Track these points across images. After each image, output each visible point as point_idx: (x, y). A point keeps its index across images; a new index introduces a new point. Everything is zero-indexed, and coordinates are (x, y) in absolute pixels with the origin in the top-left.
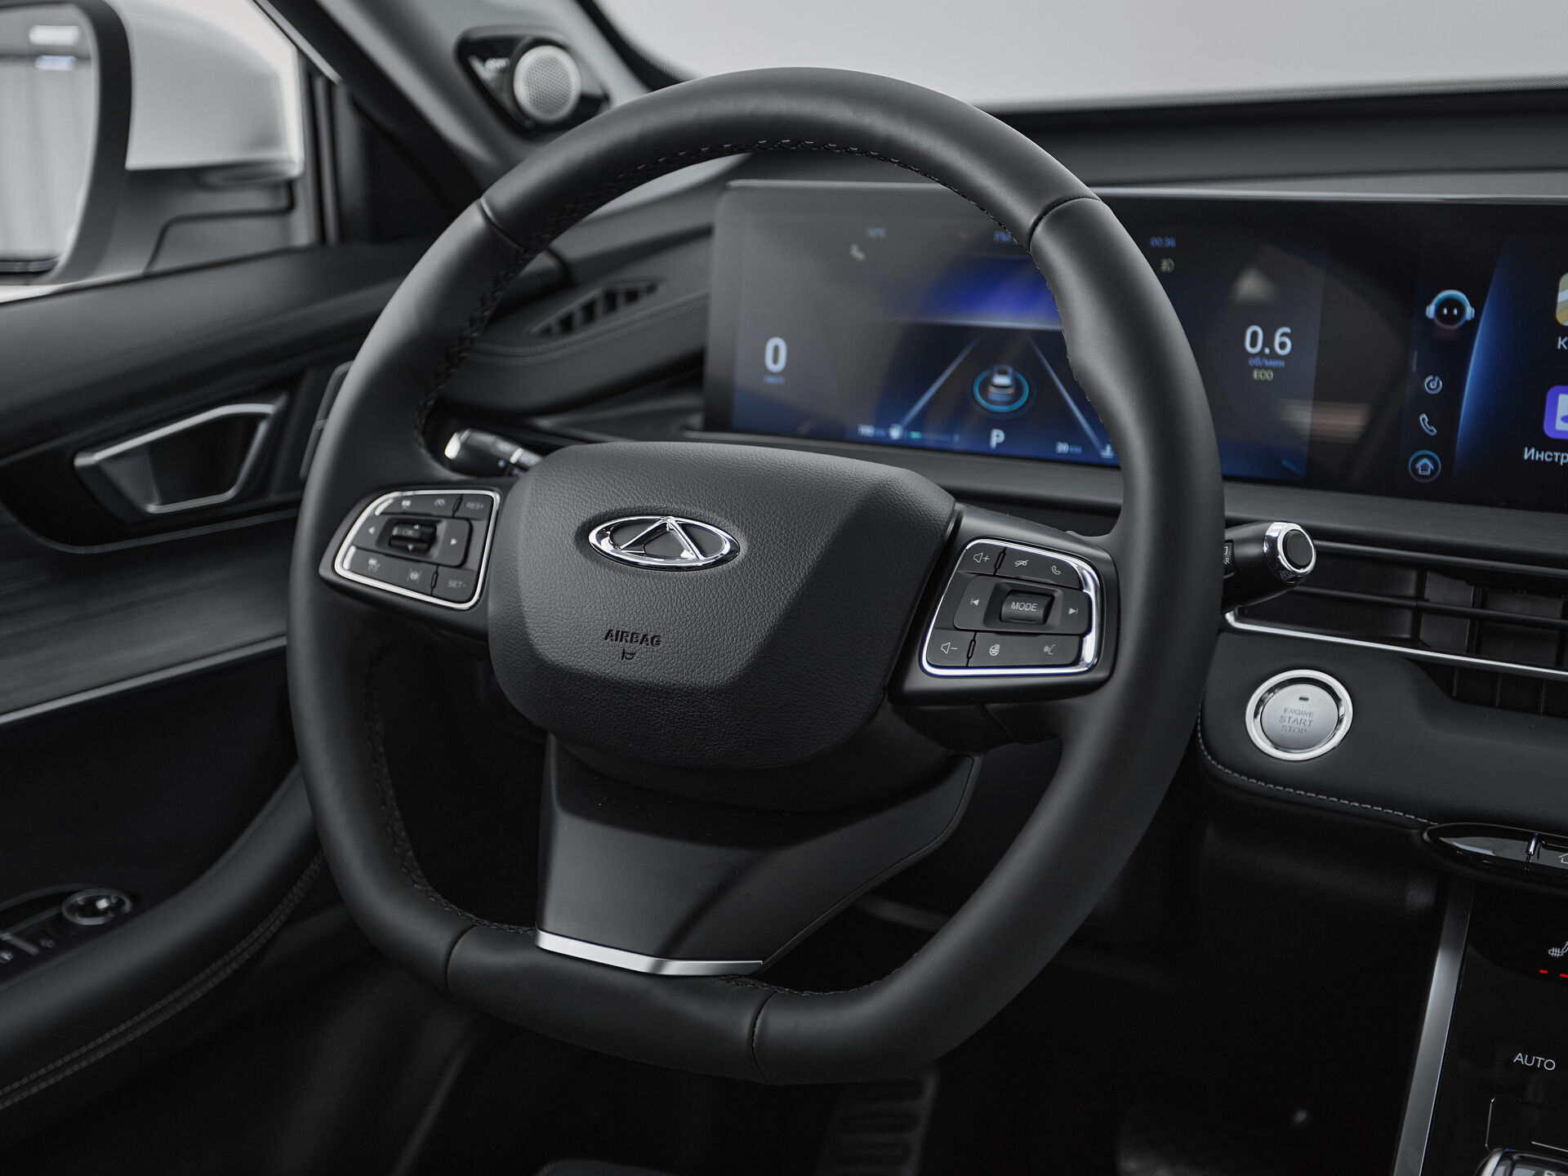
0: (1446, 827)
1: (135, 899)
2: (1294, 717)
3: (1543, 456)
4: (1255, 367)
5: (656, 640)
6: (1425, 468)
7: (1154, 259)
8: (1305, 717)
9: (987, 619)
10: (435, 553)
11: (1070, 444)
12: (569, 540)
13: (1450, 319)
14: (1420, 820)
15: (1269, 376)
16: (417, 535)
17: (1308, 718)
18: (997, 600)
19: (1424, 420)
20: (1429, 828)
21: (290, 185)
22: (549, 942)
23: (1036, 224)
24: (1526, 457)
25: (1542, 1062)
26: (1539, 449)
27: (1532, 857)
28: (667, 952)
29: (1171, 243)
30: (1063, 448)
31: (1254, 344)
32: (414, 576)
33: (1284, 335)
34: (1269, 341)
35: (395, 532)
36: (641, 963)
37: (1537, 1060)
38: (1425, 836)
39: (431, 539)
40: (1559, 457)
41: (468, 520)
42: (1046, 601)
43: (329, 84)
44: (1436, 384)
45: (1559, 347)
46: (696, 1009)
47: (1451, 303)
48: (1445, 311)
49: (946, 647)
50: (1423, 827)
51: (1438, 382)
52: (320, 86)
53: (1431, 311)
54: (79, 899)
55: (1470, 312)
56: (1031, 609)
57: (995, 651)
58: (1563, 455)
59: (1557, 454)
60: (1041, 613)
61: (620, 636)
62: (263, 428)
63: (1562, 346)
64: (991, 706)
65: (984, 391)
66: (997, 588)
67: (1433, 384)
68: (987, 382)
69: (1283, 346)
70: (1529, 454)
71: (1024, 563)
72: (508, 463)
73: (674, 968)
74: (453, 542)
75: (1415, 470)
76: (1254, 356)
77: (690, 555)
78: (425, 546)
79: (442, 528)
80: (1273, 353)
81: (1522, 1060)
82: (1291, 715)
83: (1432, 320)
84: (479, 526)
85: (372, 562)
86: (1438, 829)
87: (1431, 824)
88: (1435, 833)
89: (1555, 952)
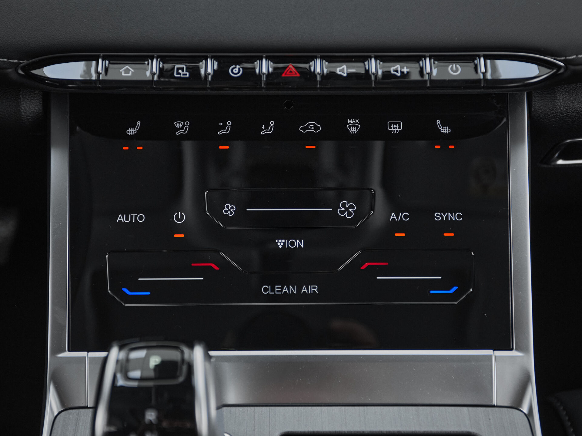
14: (12, 61)
20: (21, 65)
25: (136, 217)
27: (101, 75)
37: (132, 217)
38: (20, 72)
50: (16, 66)
81: (122, 219)
86: (28, 65)
87: (21, 62)
88: (27, 69)
89: (131, 131)
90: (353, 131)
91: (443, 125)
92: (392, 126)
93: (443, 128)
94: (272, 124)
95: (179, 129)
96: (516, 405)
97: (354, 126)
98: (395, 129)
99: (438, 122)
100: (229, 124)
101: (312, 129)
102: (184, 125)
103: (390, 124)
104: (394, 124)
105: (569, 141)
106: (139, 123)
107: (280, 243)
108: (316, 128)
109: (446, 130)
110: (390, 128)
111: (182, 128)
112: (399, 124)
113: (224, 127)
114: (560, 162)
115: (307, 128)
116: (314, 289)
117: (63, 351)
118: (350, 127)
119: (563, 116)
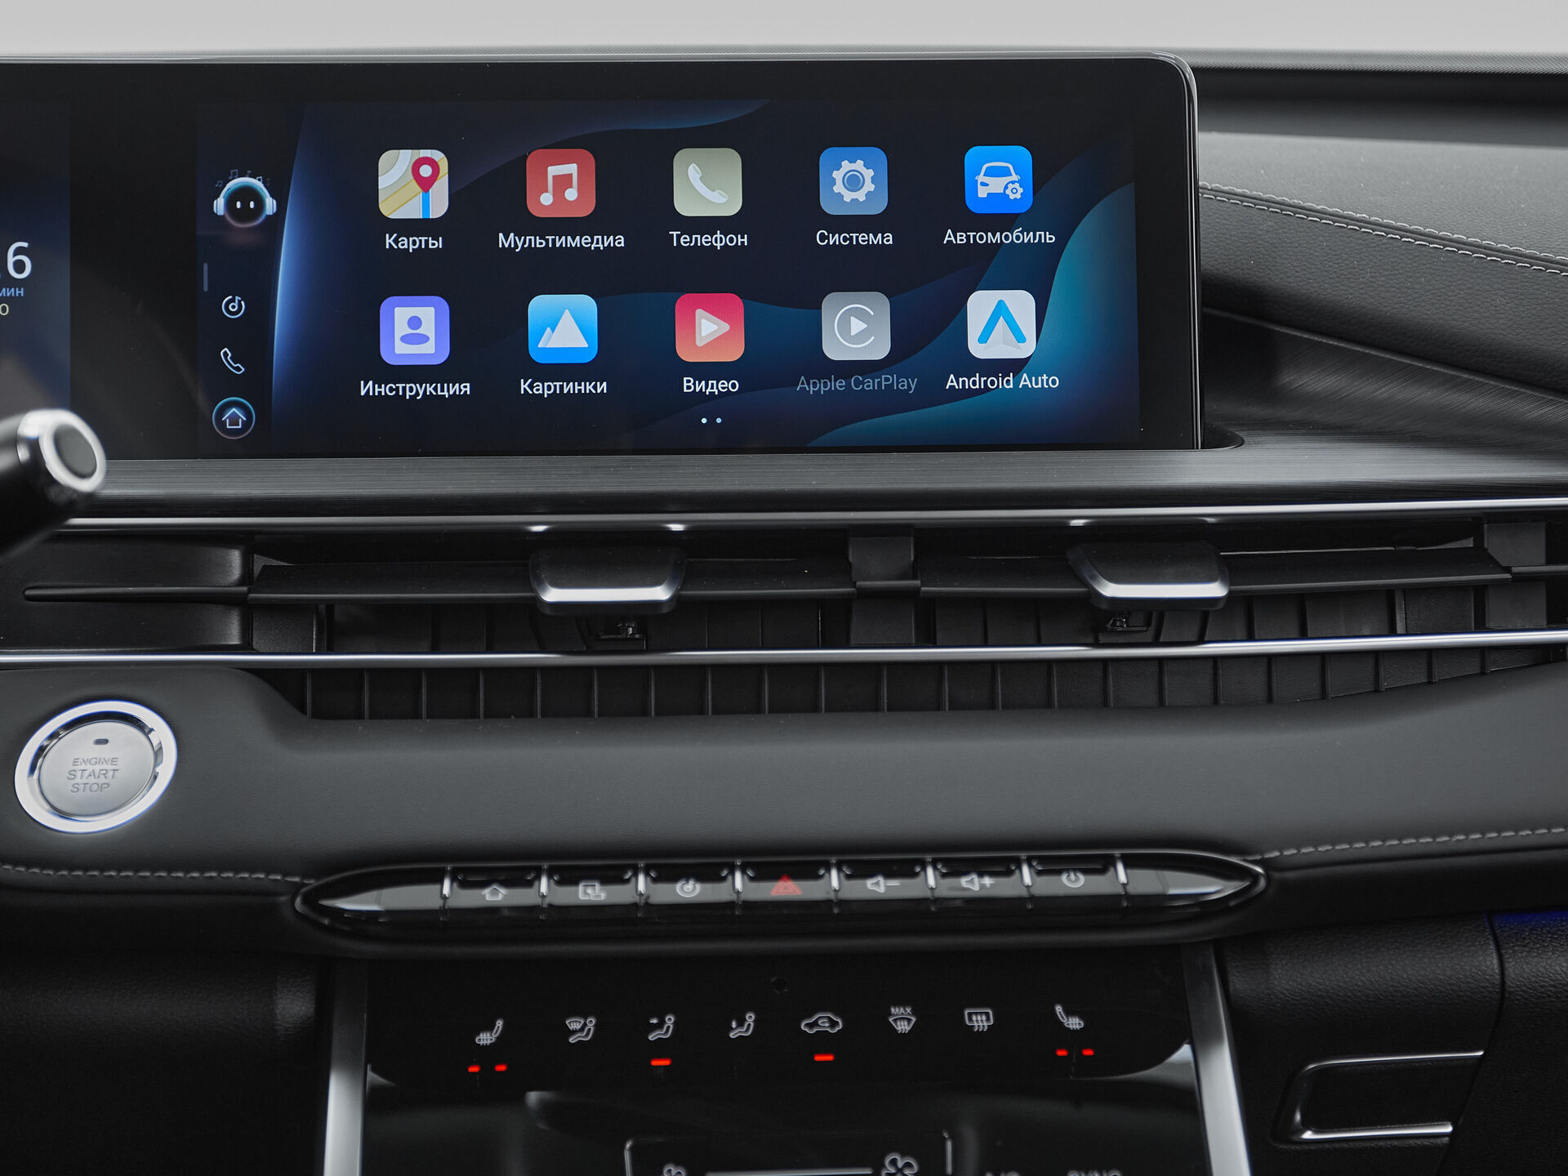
0: (327, 883)
2: (90, 768)
3: (384, 390)
6: (234, 421)
8: (105, 766)
13: (245, 215)
14: (290, 879)
17: (109, 767)
19: (226, 354)
20: (304, 890)
24: (363, 393)
26: (378, 382)
27: (448, 901)
33: (18, 251)
38: (298, 903)
40: (404, 388)
44: (236, 305)
45: (387, 247)
47: (246, 193)
48: (239, 205)
50: (295, 890)
51: (239, 302)
53: (219, 205)
55: (270, 206)
58: (408, 386)
59: (401, 386)
63: (390, 244)
67: (234, 307)
69: (19, 266)
70: (367, 388)
75: (222, 425)
80: (9, 281)
82: (83, 767)
83: (222, 217)
86: (316, 889)
87: (306, 882)
88: (312, 896)
89: (485, 1038)
90: (903, 1027)
91: (1069, 1013)
92: (974, 1018)
93: (1068, 1020)
94: (750, 1018)
95: (574, 1032)
97: (903, 1018)
98: (981, 1024)
99: (1059, 1009)
100: (670, 1020)
101: (824, 1025)
102: (585, 1025)
103: (970, 1015)
104: (976, 1014)
105: (1311, 1066)
106: (500, 1023)
108: (833, 1024)
109: (1074, 1023)
110: (970, 1020)
111: (582, 1029)
112: (987, 1014)
113: (660, 1025)
114: (1308, 1135)
115: (815, 1024)
118: (895, 1020)
119: (1288, 1001)
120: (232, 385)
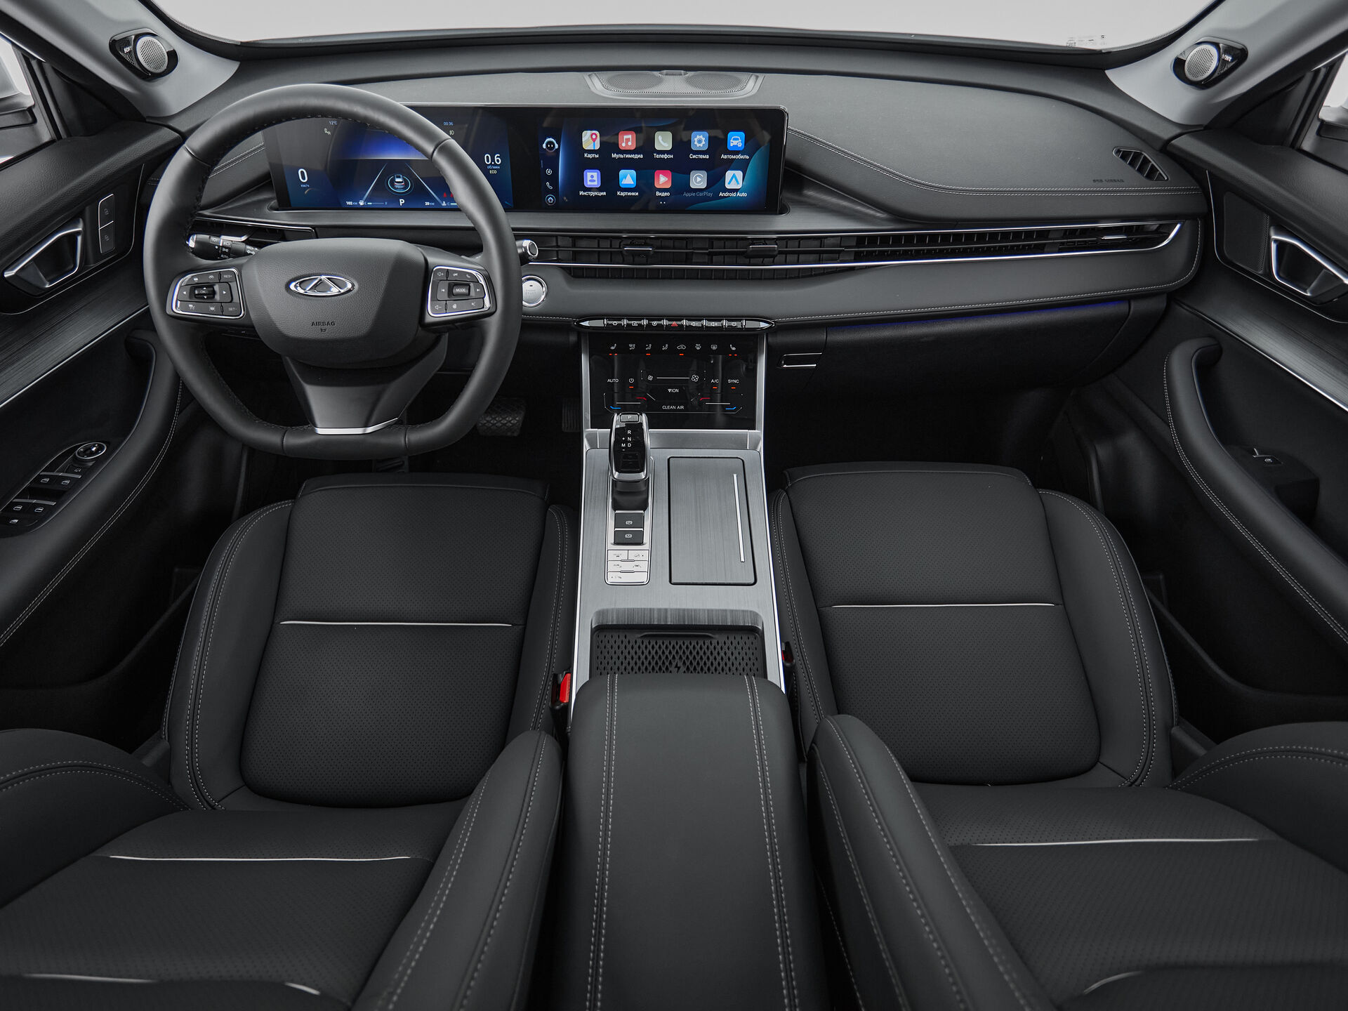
0: (579, 319)
1: (108, 444)
2: (533, 292)
3: (585, 193)
4: (490, 169)
5: (333, 323)
6: (551, 201)
7: (446, 130)
9: (449, 296)
10: (217, 297)
11: (430, 202)
12: (283, 290)
13: (551, 148)
14: (572, 319)
15: (495, 172)
16: (207, 292)
18: (450, 288)
19: (548, 184)
21: (30, 109)
22: (320, 431)
23: (433, 152)
24: (580, 195)
28: (366, 426)
29: (451, 124)
30: (427, 204)
31: (488, 161)
32: (212, 309)
33: (498, 157)
34: (493, 160)
35: (196, 292)
36: (359, 431)
38: (574, 324)
39: (214, 293)
41: (227, 283)
42: (468, 287)
43: (39, 62)
45: (585, 157)
46: (384, 440)
47: (551, 143)
48: (549, 146)
49: (437, 307)
50: (573, 321)
51: (550, 170)
52: (34, 63)
53: (544, 146)
54: (81, 449)
55: (556, 146)
56: (463, 290)
57: (455, 306)
58: (591, 193)
59: (589, 193)
60: (467, 291)
61: (317, 324)
62: (79, 238)
64: (457, 324)
65: (393, 185)
66: (449, 284)
67: (549, 172)
68: (393, 182)
69: (498, 161)
70: (581, 193)
71: (456, 274)
72: (219, 246)
73: (370, 430)
74: (224, 292)
75: (548, 202)
76: (489, 165)
77: (335, 290)
78: (212, 296)
79: (216, 288)
80: (495, 165)
81: (610, 381)
82: (528, 292)
83: (545, 149)
84: (233, 285)
85: (191, 306)
86: (578, 321)
87: (575, 320)
88: (578, 323)
89: (613, 348)
90: (698, 348)
91: (733, 346)
94: (667, 345)
95: (631, 347)
96: (755, 448)
98: (714, 348)
99: (731, 346)
100: (650, 345)
101: (682, 348)
102: (633, 346)
103: (712, 346)
106: (616, 344)
107: (670, 390)
108: (684, 347)
109: (734, 349)
112: (716, 346)
114: (785, 366)
115: (680, 347)
116: (682, 407)
117: (588, 428)
119: (778, 345)
120: (549, 192)
